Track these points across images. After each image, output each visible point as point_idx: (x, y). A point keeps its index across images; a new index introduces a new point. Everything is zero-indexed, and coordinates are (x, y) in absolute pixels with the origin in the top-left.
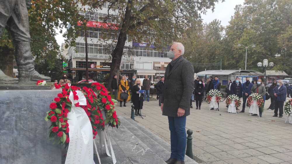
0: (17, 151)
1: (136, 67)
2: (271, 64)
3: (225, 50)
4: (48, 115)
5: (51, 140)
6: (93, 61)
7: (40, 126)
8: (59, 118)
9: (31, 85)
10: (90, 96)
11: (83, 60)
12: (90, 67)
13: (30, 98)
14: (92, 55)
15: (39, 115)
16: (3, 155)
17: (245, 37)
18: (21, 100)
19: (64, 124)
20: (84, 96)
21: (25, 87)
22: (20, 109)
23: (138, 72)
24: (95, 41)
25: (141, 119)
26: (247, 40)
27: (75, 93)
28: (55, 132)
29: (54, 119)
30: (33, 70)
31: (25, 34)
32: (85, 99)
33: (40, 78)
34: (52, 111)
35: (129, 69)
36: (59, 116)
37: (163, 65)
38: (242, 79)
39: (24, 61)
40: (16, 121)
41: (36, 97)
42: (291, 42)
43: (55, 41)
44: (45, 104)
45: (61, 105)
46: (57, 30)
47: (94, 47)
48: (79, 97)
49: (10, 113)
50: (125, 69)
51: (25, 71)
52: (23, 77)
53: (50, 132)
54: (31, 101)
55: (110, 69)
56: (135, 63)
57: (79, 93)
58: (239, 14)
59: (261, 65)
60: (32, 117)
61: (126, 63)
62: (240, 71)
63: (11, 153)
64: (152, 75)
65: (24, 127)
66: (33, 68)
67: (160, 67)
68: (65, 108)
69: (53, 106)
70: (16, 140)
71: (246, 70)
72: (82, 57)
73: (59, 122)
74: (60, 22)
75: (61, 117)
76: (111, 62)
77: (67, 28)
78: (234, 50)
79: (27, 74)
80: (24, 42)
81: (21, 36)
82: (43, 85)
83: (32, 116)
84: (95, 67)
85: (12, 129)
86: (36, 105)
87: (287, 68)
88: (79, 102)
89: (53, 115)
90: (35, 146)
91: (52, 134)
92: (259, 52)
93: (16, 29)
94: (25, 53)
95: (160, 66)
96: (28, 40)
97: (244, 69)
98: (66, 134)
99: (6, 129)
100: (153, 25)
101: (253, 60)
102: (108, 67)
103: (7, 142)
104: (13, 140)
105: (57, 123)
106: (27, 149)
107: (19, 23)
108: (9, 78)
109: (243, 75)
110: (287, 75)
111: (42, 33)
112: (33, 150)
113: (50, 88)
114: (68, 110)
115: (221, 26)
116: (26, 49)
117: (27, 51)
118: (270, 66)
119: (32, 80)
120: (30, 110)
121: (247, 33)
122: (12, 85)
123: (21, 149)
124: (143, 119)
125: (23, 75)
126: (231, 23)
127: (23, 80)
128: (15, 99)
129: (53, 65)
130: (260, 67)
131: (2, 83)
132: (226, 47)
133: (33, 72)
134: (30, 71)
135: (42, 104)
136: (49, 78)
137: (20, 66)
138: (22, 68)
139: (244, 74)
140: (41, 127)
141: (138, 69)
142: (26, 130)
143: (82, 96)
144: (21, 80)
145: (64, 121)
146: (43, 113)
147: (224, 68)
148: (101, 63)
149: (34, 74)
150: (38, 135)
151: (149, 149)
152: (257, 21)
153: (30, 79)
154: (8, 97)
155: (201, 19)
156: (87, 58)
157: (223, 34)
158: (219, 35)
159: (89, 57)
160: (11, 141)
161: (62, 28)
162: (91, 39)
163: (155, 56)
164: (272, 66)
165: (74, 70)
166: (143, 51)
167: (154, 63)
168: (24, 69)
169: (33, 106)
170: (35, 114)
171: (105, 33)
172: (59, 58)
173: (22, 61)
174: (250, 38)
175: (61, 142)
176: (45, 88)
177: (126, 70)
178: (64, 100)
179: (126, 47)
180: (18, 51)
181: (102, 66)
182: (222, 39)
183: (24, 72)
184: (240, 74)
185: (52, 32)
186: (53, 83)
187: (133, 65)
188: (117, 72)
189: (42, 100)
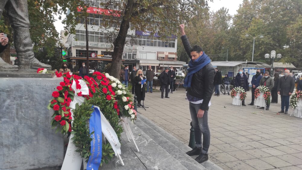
0: (18, 140)
1: (139, 56)
2: (278, 55)
3: (232, 40)
4: (50, 104)
5: (53, 129)
6: (94, 50)
7: (41, 115)
8: (62, 106)
9: (32, 73)
10: (92, 85)
11: (83, 49)
12: (91, 57)
13: (31, 86)
14: (92, 43)
15: (40, 104)
16: (4, 144)
17: (253, 26)
18: (21, 88)
19: (67, 113)
20: (86, 86)
21: (25, 75)
22: (21, 97)
23: (141, 62)
24: (96, 28)
25: (144, 110)
26: (255, 30)
27: (77, 82)
28: (58, 121)
29: (57, 108)
30: (33, 58)
31: (24, 19)
32: (87, 89)
33: (40, 66)
34: (55, 100)
35: (132, 59)
36: (62, 105)
37: (167, 55)
38: (249, 71)
39: (24, 48)
40: (17, 109)
41: (37, 85)
42: (300, 33)
43: (54, 28)
44: (47, 93)
45: (64, 94)
46: (56, 16)
47: (94, 35)
48: (82, 86)
49: (11, 101)
50: (127, 59)
51: (25, 58)
52: (23, 64)
53: (53, 121)
54: (31, 90)
55: (112, 58)
56: (138, 53)
57: (82, 82)
58: (248, 2)
59: (268, 56)
60: (33, 106)
61: (128, 53)
62: (246, 62)
63: (13, 142)
64: (156, 65)
65: (25, 116)
66: (33, 55)
67: (163, 58)
68: (68, 96)
69: (55, 95)
70: (17, 128)
71: (252, 62)
72: (82, 45)
73: (61, 111)
74: (59, 7)
75: (64, 106)
76: (113, 51)
77: (66, 14)
78: (241, 41)
79: (27, 62)
80: (23, 28)
81: (20, 21)
82: (44, 73)
83: (34, 104)
84: (96, 56)
85: (13, 118)
86: (37, 93)
87: (296, 60)
88: (82, 92)
89: (56, 104)
90: (36, 135)
91: (55, 123)
92: (266, 42)
93: (14, 14)
94: (25, 39)
95: (164, 56)
96: (27, 26)
97: (251, 61)
98: (69, 123)
99: (7, 117)
100: (157, 12)
101: (260, 51)
102: (109, 56)
103: (8, 130)
104: (14, 128)
105: (59, 112)
106: (29, 138)
107: (17, 7)
108: (8, 66)
109: (249, 66)
110: (295, 67)
111: (40, 20)
112: (35, 138)
113: (51, 76)
114: (71, 99)
115: (229, 14)
116: (25, 36)
117: (26, 38)
118: (278, 57)
119: (32, 68)
120: (32, 98)
121: (255, 23)
122: (12, 73)
123: (23, 137)
124: (146, 110)
125: (23, 62)
126: (238, 11)
127: (22, 68)
128: (15, 86)
129: (52, 53)
130: (267, 58)
131: (2, 70)
132: (233, 37)
133: (33, 59)
134: (29, 58)
135: (43, 92)
136: (49, 66)
137: (19, 53)
138: (21, 55)
139: (251, 66)
140: (43, 116)
141: (141, 59)
142: (28, 119)
143: (84, 85)
144: (21, 68)
145: (66, 110)
146: (44, 102)
147: (230, 59)
148: (102, 52)
149: (35, 61)
150: (39, 124)
151: (152, 140)
152: (266, 10)
153: (30, 66)
154: (8, 85)
155: (208, 7)
156: (87, 46)
157: (231, 23)
158: (226, 24)
159: (89, 45)
160: (12, 130)
161: (61, 14)
162: (92, 27)
163: (159, 46)
164: (281, 57)
165: (74, 59)
166: (146, 40)
167: (158, 53)
168: (23, 56)
169: (34, 95)
170: (36, 103)
171: (107, 20)
172: (58, 46)
173: (21, 48)
174: (258, 28)
175: (64, 131)
176: (46, 76)
177: (129, 60)
178: (66, 89)
179: (129, 36)
180: (17, 37)
181: (104, 55)
182: (229, 28)
183: (23, 59)
184: (247, 66)
185: (51, 18)
186: (53, 72)
187: (135, 55)
188: (119, 62)
189: (43, 88)
